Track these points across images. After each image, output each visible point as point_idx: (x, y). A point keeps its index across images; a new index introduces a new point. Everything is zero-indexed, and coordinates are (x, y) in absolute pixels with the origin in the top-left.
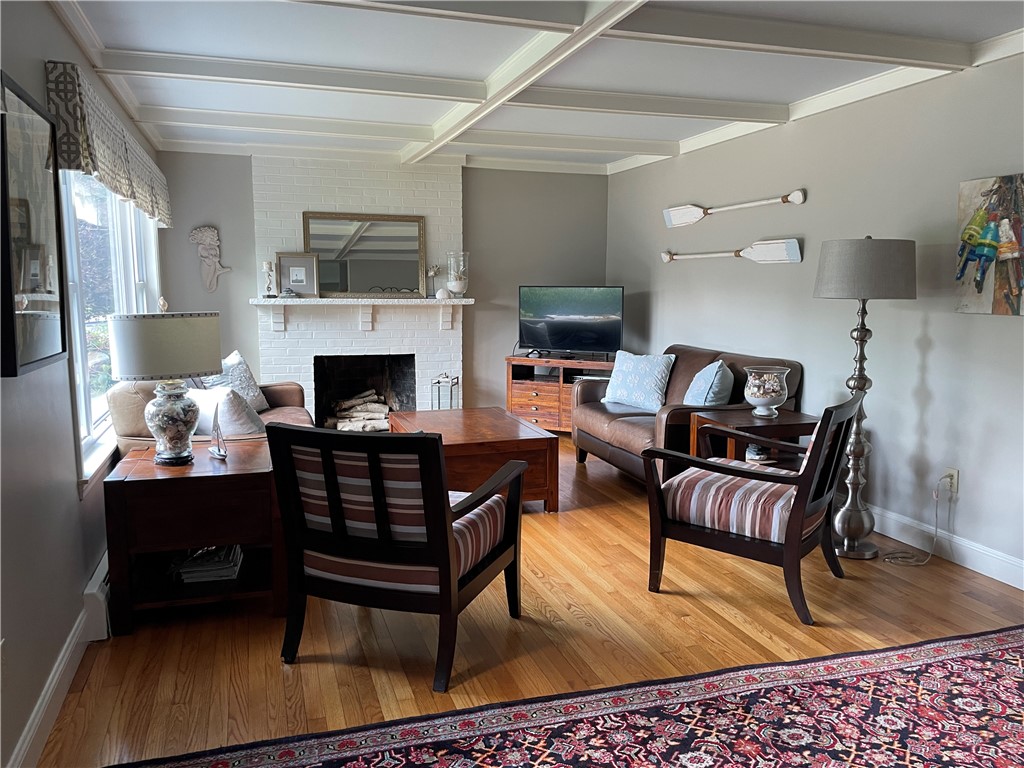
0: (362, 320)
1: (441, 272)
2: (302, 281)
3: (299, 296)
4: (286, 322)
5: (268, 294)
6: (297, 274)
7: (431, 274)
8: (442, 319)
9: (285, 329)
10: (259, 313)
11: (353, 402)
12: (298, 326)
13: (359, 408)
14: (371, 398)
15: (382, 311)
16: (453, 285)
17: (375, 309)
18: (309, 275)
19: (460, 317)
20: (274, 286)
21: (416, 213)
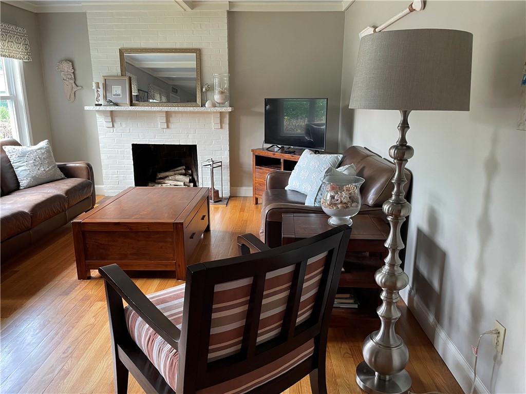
0: (160, 121)
1: (211, 88)
2: (119, 95)
3: (116, 104)
4: (113, 121)
5: (97, 103)
6: (117, 90)
7: (204, 89)
8: (214, 122)
9: (113, 126)
10: (97, 115)
11: (167, 174)
12: (121, 125)
13: (170, 178)
14: (180, 171)
15: (173, 115)
16: (217, 97)
17: (168, 115)
18: (123, 90)
19: (227, 120)
20: (101, 98)
21: (195, 46)
